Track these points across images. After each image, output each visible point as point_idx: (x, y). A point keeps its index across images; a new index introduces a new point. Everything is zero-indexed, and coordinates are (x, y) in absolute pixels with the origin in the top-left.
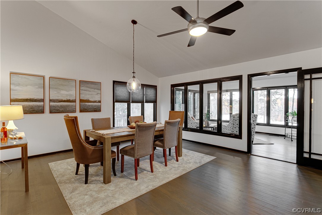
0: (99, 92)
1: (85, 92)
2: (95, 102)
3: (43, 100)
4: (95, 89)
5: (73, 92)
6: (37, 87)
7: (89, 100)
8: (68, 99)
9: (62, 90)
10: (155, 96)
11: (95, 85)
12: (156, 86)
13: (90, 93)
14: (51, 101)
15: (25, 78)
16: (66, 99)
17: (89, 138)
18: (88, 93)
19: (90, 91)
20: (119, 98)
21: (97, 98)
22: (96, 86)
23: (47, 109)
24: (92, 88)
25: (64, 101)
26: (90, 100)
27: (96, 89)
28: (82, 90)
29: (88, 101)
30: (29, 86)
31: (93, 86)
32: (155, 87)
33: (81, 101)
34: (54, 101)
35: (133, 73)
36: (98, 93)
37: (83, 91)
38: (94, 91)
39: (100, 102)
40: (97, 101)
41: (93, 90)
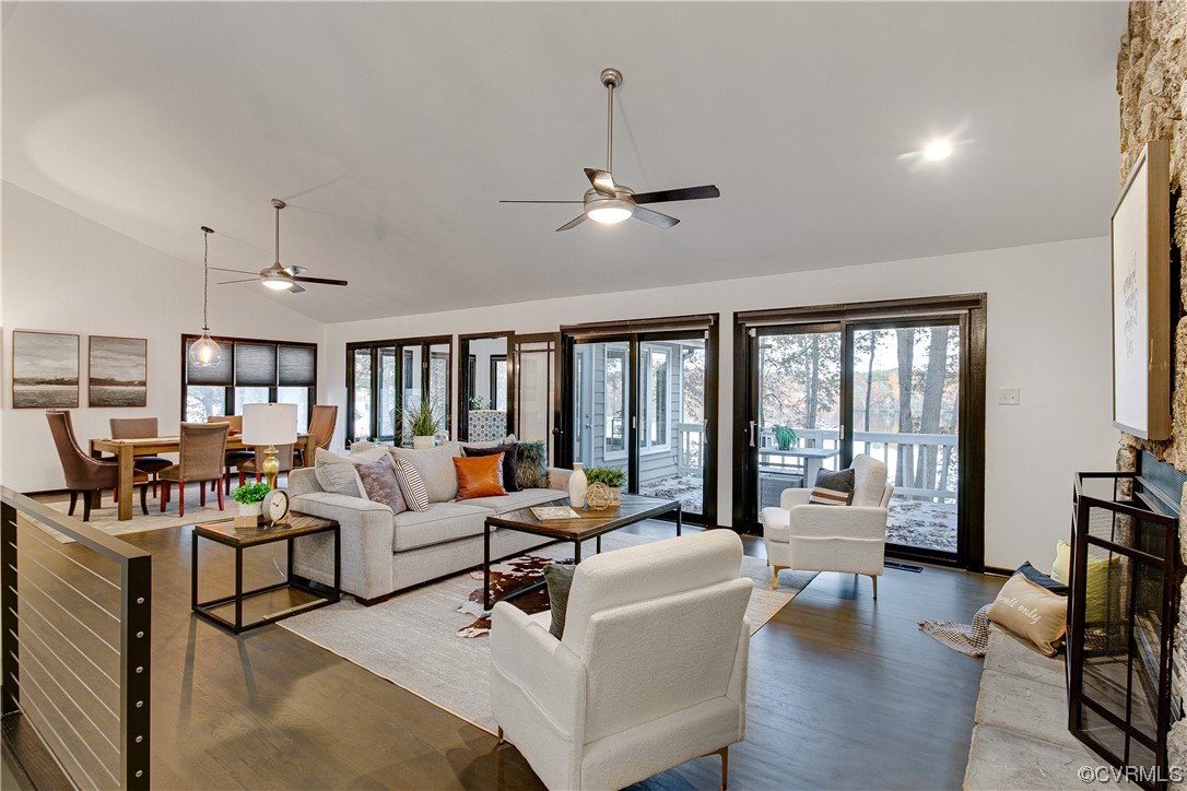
0: (140, 362)
1: (103, 361)
2: (130, 384)
4: (129, 354)
5: (72, 363)
7: (113, 380)
8: (58, 378)
9: (44, 357)
10: (312, 368)
12: (315, 345)
13: (117, 364)
16: (53, 378)
17: (100, 453)
18: (110, 363)
19: (116, 359)
20: (197, 375)
21: (136, 376)
22: (132, 347)
24: (123, 353)
25: (50, 383)
26: (117, 379)
28: (95, 357)
29: (112, 383)
31: (125, 347)
32: (312, 348)
33: (92, 381)
34: (23, 383)
36: (139, 364)
37: (98, 360)
38: (128, 360)
39: (143, 384)
40: (136, 383)
41: (125, 356)
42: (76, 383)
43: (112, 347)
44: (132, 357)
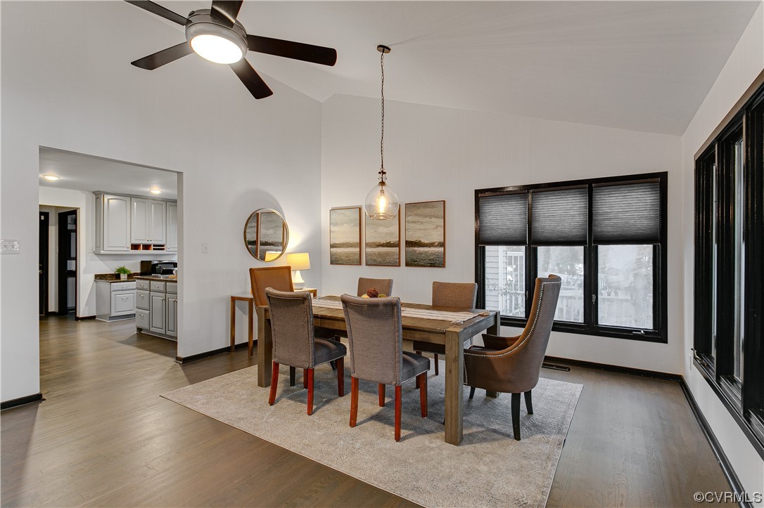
0: (439, 224)
1: (414, 225)
2: (431, 245)
4: (431, 217)
5: (395, 228)
6: (352, 224)
7: (420, 241)
8: (388, 241)
9: (380, 225)
10: (655, 214)
11: (432, 207)
13: (422, 227)
14: (367, 245)
15: (342, 213)
16: (385, 242)
18: (418, 226)
19: (422, 223)
20: (491, 234)
21: (437, 238)
22: (433, 210)
23: (364, 259)
24: (426, 216)
25: (383, 245)
26: (423, 241)
27: (434, 217)
28: (409, 222)
29: (418, 244)
30: (345, 225)
31: (428, 211)
33: (409, 244)
34: (370, 246)
35: (380, 173)
36: (437, 226)
37: (411, 224)
38: (430, 222)
39: (442, 245)
40: (436, 244)
41: (428, 219)
42: (398, 245)
43: (420, 211)
44: (433, 220)
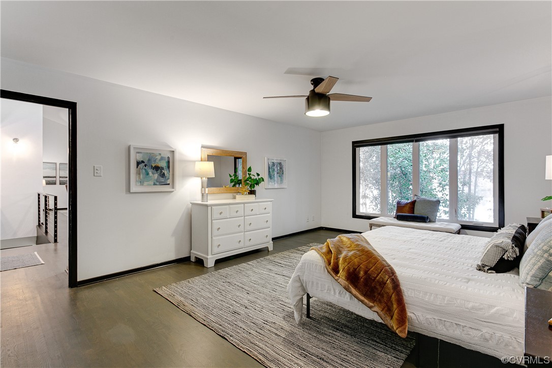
3: (55, 177)
6: (52, 169)
14: (60, 177)
23: (58, 182)
34: (62, 177)
